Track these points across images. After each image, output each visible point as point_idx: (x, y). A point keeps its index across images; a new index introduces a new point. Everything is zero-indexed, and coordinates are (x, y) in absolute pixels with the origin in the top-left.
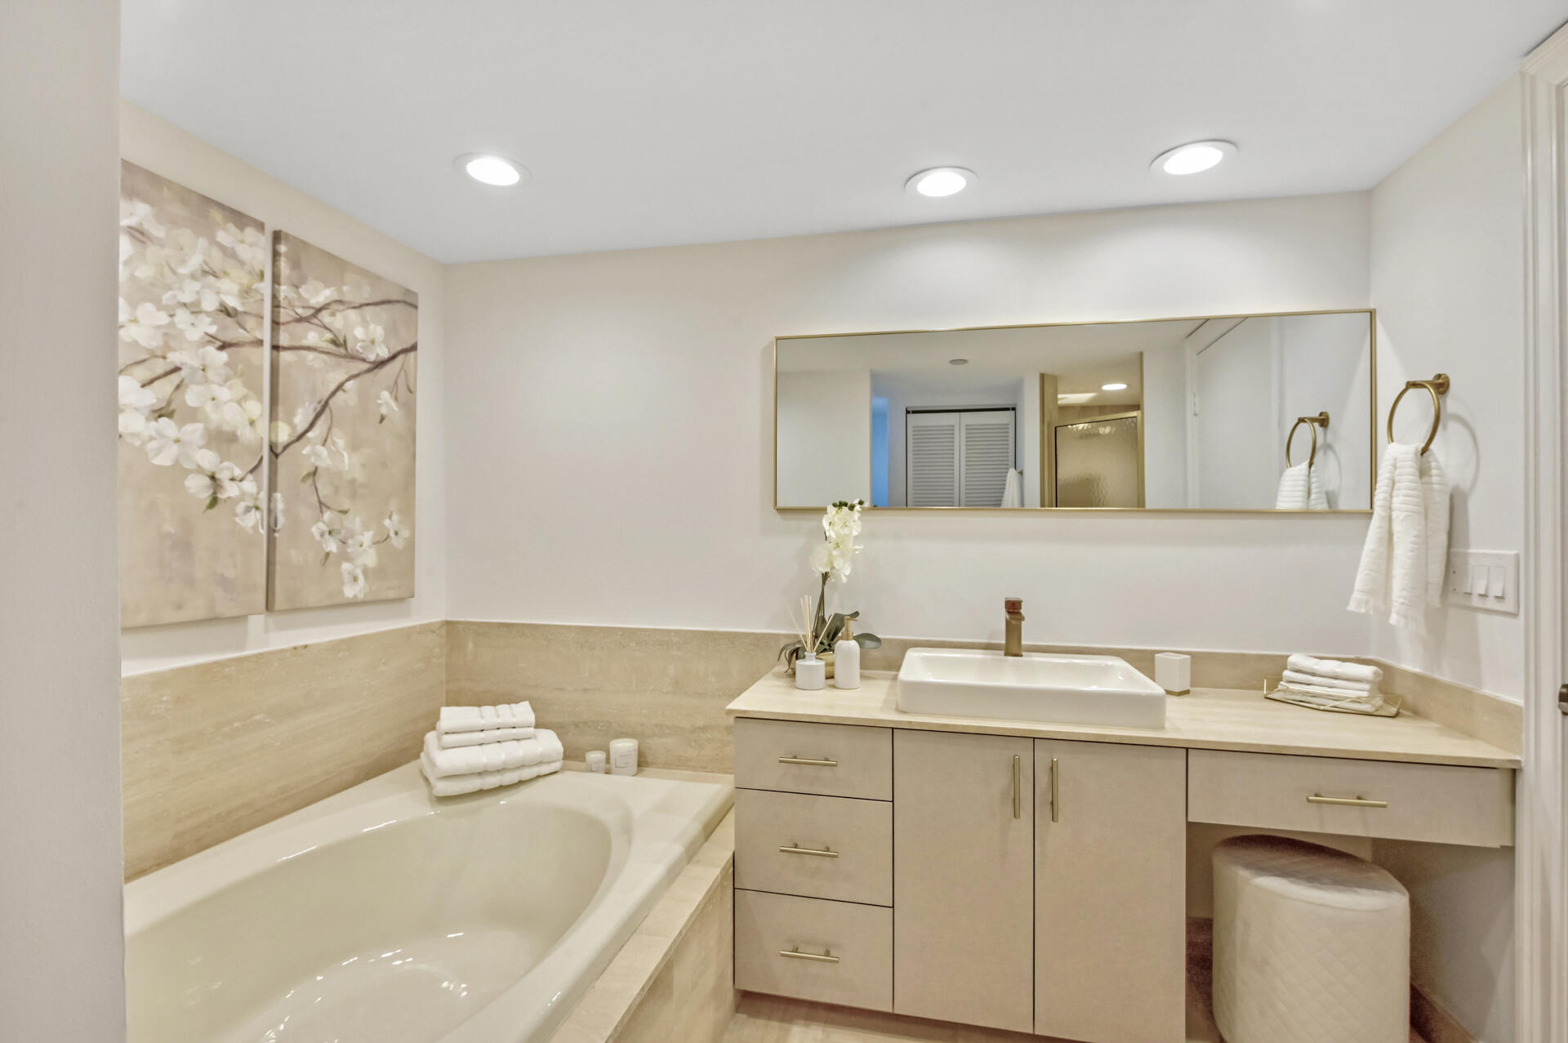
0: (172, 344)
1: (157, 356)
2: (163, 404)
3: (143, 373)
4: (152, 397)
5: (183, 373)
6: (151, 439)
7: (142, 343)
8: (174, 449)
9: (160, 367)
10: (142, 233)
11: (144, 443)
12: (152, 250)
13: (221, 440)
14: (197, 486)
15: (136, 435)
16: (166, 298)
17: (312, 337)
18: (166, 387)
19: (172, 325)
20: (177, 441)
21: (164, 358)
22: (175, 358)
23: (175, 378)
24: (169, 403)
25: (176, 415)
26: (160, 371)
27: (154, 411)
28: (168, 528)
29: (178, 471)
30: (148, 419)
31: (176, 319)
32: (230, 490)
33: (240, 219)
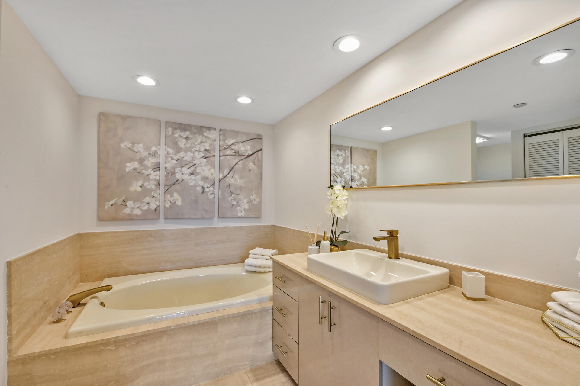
0: (194, 159)
1: (191, 162)
2: (192, 172)
3: (188, 166)
4: (189, 171)
5: (196, 165)
6: (189, 179)
7: (188, 160)
8: (194, 182)
9: (191, 164)
10: (188, 138)
11: (188, 180)
12: (190, 141)
13: (205, 179)
14: (199, 189)
15: (186, 179)
16: (193, 150)
17: (229, 152)
18: (192, 168)
19: (194, 155)
20: (195, 180)
21: (192, 162)
22: (194, 162)
23: (194, 167)
24: (193, 172)
25: (195, 174)
26: (191, 165)
27: (190, 174)
28: (193, 198)
29: (195, 186)
30: (189, 176)
31: (195, 154)
32: (207, 190)
33: (209, 129)
